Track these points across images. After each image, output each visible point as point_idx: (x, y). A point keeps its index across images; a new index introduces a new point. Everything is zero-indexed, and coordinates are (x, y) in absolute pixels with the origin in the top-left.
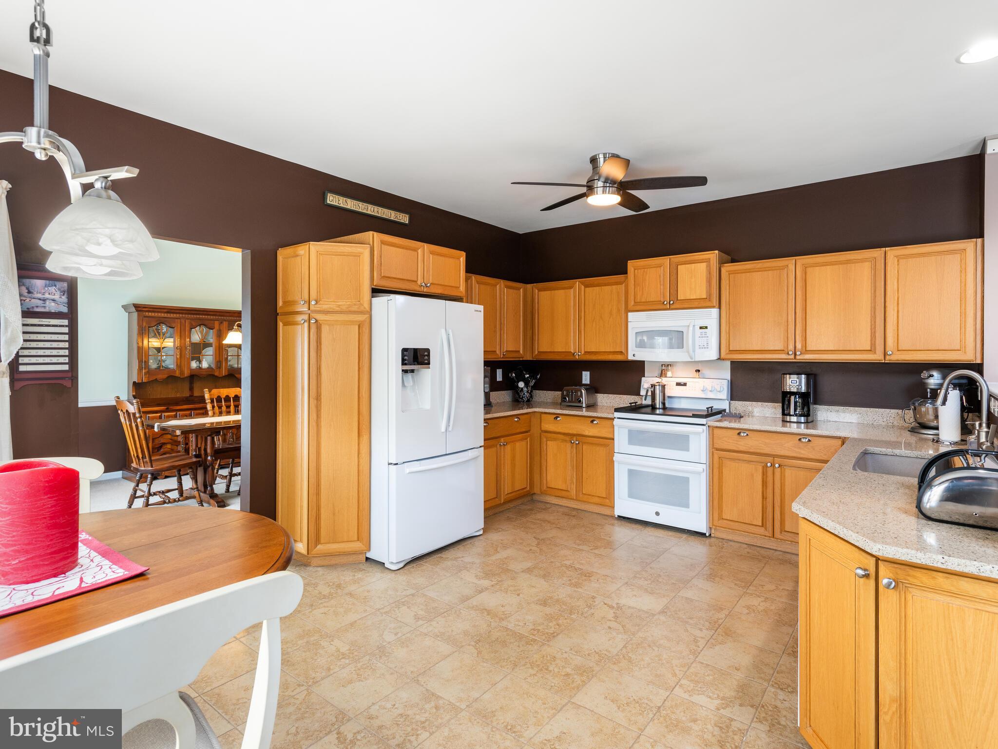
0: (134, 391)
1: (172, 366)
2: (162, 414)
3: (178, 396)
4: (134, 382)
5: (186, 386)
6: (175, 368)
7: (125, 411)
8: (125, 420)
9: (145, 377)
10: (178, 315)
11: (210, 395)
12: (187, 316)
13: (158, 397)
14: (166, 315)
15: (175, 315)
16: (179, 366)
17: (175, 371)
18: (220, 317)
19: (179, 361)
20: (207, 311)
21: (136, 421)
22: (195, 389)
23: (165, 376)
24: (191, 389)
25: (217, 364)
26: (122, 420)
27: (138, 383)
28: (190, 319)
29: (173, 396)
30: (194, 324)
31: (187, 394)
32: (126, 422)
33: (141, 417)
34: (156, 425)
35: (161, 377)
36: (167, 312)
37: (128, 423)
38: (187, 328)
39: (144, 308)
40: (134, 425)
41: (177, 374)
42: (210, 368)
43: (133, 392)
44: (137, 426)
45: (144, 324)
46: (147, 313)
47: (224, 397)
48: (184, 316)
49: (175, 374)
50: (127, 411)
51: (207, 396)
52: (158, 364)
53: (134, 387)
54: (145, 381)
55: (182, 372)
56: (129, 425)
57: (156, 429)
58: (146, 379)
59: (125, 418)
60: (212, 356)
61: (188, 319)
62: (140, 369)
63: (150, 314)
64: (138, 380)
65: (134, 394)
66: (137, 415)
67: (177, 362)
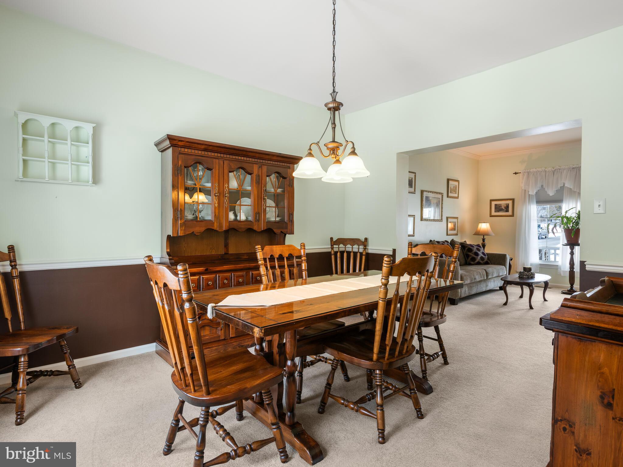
0: (169, 247)
1: (209, 218)
2: (200, 277)
3: (213, 253)
4: (168, 236)
5: (222, 241)
6: (213, 219)
7: (161, 285)
8: (162, 301)
9: (181, 230)
10: (216, 154)
11: (263, 254)
12: (225, 156)
13: (193, 255)
14: (203, 153)
15: (213, 154)
16: (217, 216)
17: (213, 223)
18: (259, 161)
19: (217, 211)
20: (247, 151)
21: (182, 307)
22: (229, 245)
23: (203, 229)
24: (226, 246)
25: (256, 217)
26: (157, 299)
27: (173, 237)
28: (229, 160)
29: (208, 254)
30: (233, 167)
31: (221, 251)
32: (163, 304)
33: (190, 300)
34: (210, 307)
35: (199, 229)
36: (205, 150)
37: (166, 307)
38: (226, 171)
39: (179, 141)
40: (177, 313)
41: (216, 227)
42: (247, 221)
43: (167, 249)
44: (182, 315)
45: (180, 163)
46: (183, 149)
47: (287, 256)
48: (222, 155)
49: (213, 226)
50: (165, 285)
51: (260, 255)
52: (193, 215)
53: (168, 243)
54: (181, 235)
55: (220, 225)
56: (169, 311)
57: (210, 315)
58: (182, 232)
59: (161, 296)
60: (250, 207)
61: (226, 160)
62: (175, 220)
63: (186, 150)
64: (173, 234)
65: (168, 250)
66: (185, 296)
67: (215, 212)
